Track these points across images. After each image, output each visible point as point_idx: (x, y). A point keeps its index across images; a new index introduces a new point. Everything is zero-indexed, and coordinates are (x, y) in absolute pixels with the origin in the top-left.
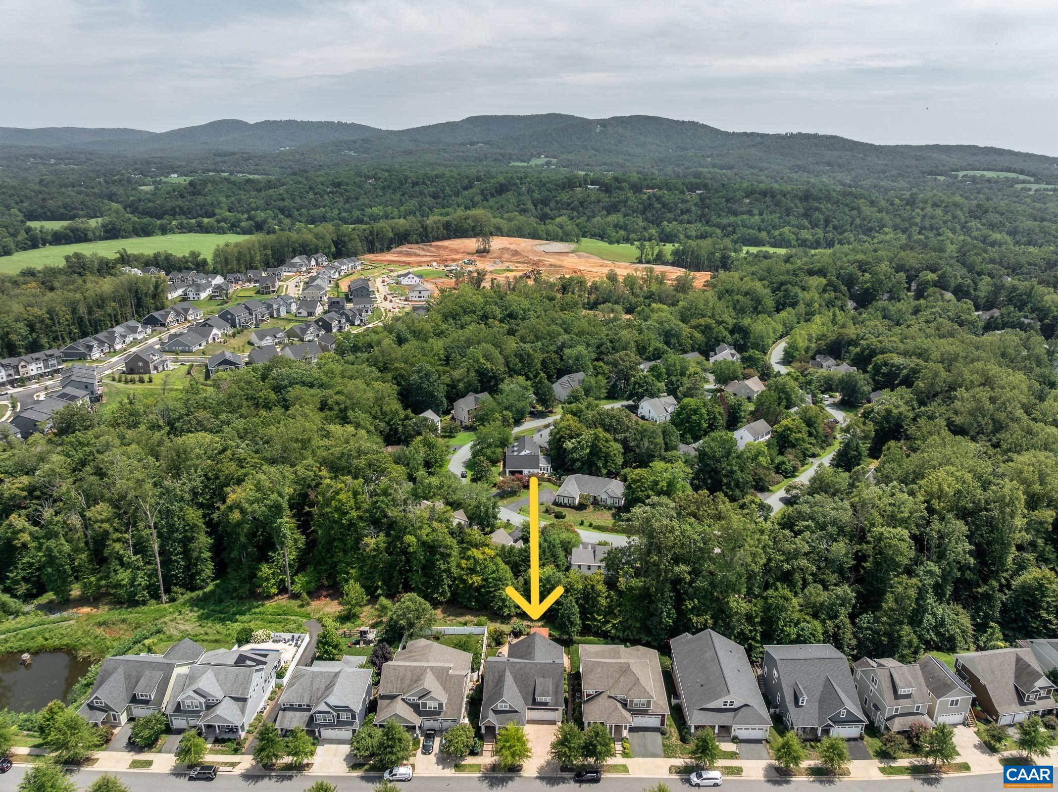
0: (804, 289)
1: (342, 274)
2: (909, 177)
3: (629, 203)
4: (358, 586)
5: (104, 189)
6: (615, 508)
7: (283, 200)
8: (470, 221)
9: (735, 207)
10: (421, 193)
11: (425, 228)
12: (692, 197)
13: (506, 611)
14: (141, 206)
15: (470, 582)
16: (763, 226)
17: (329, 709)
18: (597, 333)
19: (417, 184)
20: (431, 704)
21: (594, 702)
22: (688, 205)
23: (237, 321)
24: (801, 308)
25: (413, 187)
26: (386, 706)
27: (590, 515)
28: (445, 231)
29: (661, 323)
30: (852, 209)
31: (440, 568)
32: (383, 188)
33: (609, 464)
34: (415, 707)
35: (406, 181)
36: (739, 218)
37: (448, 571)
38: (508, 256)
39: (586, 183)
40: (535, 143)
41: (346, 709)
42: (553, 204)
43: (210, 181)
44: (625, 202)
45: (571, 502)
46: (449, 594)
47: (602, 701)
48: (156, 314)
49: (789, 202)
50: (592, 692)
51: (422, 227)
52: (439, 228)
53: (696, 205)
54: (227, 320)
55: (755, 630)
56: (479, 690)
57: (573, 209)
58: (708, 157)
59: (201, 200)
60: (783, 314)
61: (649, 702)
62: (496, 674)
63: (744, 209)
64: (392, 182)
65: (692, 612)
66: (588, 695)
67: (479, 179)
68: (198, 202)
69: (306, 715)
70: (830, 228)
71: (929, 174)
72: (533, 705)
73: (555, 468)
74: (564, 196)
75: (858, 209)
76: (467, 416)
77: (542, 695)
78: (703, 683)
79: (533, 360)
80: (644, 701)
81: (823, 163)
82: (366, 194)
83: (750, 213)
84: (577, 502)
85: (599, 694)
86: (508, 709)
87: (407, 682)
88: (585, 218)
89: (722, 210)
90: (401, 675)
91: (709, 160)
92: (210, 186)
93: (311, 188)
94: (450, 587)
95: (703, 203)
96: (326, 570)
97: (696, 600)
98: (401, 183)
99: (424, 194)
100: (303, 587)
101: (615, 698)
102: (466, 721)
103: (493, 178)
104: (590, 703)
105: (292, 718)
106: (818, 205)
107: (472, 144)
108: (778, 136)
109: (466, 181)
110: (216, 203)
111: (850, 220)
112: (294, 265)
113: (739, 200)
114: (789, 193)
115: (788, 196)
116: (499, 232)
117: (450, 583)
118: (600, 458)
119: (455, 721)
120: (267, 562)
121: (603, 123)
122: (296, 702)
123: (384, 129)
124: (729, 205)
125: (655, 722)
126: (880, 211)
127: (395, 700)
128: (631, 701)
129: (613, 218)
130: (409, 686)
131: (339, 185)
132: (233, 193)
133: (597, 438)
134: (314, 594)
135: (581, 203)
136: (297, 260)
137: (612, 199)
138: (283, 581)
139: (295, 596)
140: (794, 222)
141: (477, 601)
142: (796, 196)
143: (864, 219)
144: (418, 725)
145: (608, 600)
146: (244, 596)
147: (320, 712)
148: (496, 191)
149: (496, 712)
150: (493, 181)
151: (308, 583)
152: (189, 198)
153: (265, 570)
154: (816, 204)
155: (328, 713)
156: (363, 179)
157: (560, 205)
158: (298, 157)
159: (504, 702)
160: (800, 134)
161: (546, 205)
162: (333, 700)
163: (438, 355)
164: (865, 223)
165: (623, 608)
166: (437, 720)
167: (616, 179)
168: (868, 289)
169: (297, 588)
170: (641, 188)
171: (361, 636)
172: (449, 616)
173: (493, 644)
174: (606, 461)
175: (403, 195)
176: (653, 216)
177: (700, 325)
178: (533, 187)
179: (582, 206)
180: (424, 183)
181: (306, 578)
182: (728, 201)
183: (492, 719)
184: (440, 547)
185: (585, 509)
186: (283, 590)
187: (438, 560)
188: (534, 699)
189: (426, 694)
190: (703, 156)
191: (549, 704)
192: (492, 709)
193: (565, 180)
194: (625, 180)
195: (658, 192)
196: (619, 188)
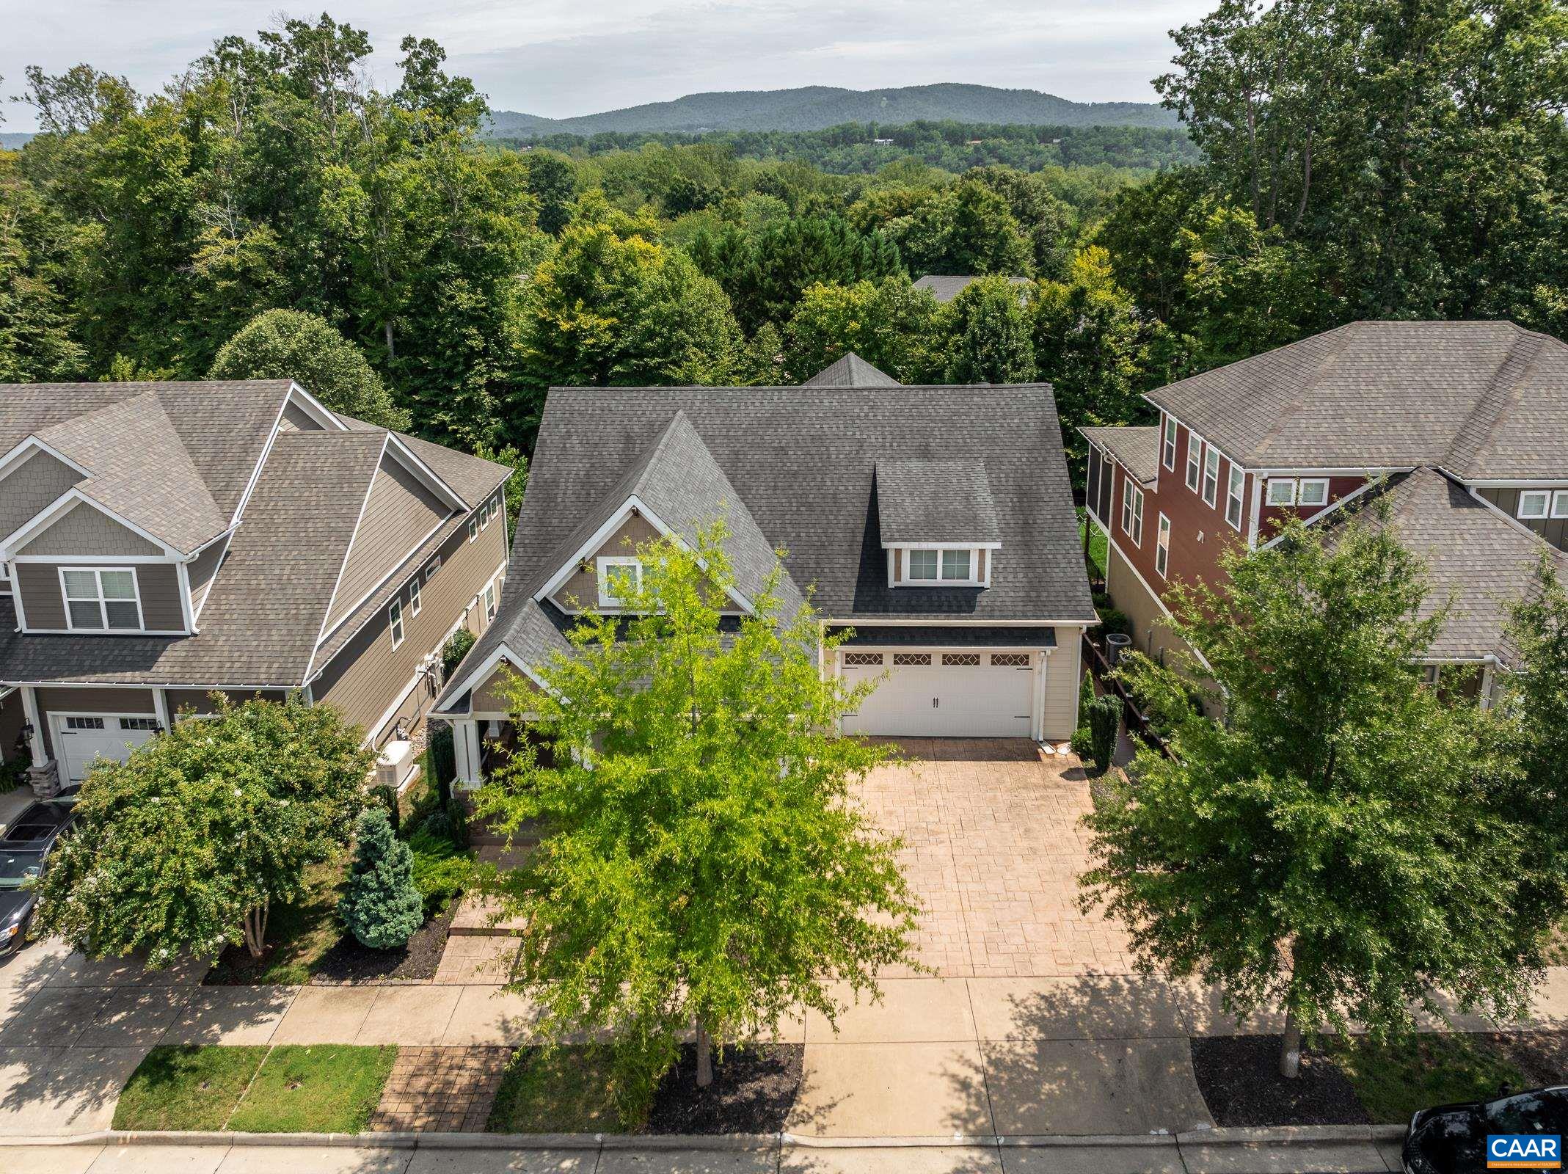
3: (944, 158)
12: (1048, 149)
22: (1041, 158)
39: (871, 135)
40: (787, 124)
44: (937, 158)
53: (1053, 157)
74: (837, 155)
95: (1066, 154)
107: (690, 128)
113: (1126, 147)
121: (891, 93)
135: (865, 164)
137: (915, 155)
167: (921, 125)
170: (963, 138)
178: (785, 145)
188: (873, 566)
191: (982, 600)
192: (545, 604)
193: (837, 131)
194: (935, 126)
195: (991, 142)
196: (925, 139)
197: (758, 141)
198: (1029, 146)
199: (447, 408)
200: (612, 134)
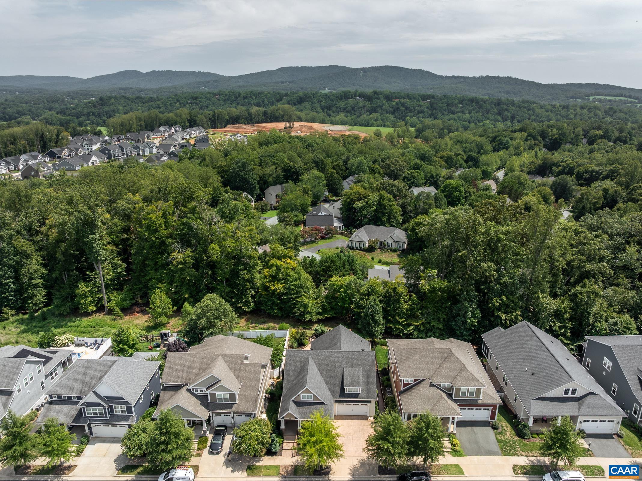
0: (511, 139)
1: (192, 136)
2: (559, 99)
3: (384, 107)
4: (164, 295)
5: (46, 105)
6: (399, 250)
7: (160, 108)
8: (280, 111)
9: (453, 109)
10: (249, 103)
11: (250, 115)
12: (425, 104)
13: (308, 317)
14: (68, 112)
15: (273, 288)
16: (471, 120)
17: (98, 401)
18: (372, 154)
19: (246, 98)
20: (222, 396)
21: (413, 391)
22: (422, 108)
23: (113, 155)
24: (512, 150)
25: (244, 99)
26: (169, 399)
27: (378, 255)
28: (263, 117)
29: (418, 149)
30: (529, 110)
31: (243, 278)
32: (225, 100)
33: (391, 220)
34: (203, 399)
35: (239, 96)
36: (456, 115)
37: (251, 281)
38: (306, 130)
39: (356, 95)
40: (322, 82)
41: (120, 400)
42: (334, 109)
43: (113, 97)
44: (381, 107)
45: (361, 246)
46: (252, 305)
47: (423, 390)
48: (55, 150)
49: (488, 105)
50: (410, 380)
51: (248, 114)
52: (259, 115)
53: (427, 108)
54: (105, 154)
55: (565, 327)
56: (279, 386)
57: (347, 112)
58: (431, 89)
59: (106, 108)
60: (501, 153)
61: (478, 390)
62: (298, 364)
63: (459, 110)
64: (230, 97)
65: (499, 309)
66: (405, 385)
67: (286, 95)
68: (104, 110)
69: (74, 409)
70: (515, 121)
71: (571, 98)
72: (340, 397)
73: (345, 225)
74: (342, 104)
75: (533, 110)
76: (275, 200)
77: (352, 384)
78: (533, 371)
79: (325, 165)
80: (473, 389)
81: (504, 92)
82: (213, 104)
83: (463, 112)
84: (367, 245)
85: (418, 383)
86: (312, 400)
87: (195, 371)
88: (355, 116)
89: (445, 110)
90: (188, 364)
91: (432, 90)
92: (113, 100)
93: (178, 100)
94: (253, 297)
95: (432, 107)
96: (140, 289)
97: (504, 297)
98: (236, 97)
99: (251, 104)
100: (117, 304)
101: (437, 386)
102: (264, 416)
103: (295, 93)
104: (408, 394)
105: (58, 412)
106: (507, 107)
107: (282, 82)
108: (474, 78)
109: (278, 96)
110: (116, 110)
111: (528, 116)
112: (160, 131)
113: (455, 104)
114: (487, 100)
115: (487, 103)
116: (300, 119)
117: (254, 293)
118: (384, 214)
119: (249, 415)
120: (85, 281)
121: (364, 70)
122: (64, 394)
123: (227, 75)
124: (449, 107)
125: (483, 415)
126: (547, 111)
127: (180, 391)
128: (458, 390)
129: (374, 115)
130: (197, 375)
131: (196, 98)
132: (128, 104)
133: (381, 197)
134: (126, 310)
135: (353, 108)
136: (162, 128)
137: (373, 105)
138: (100, 299)
139: (110, 312)
140: (492, 117)
141: (280, 309)
142: (492, 102)
143: (537, 116)
144: (205, 418)
145: (410, 303)
146: (65, 313)
147: (89, 404)
148: (298, 102)
149: (299, 404)
150: (295, 95)
151: (123, 300)
152: (99, 107)
153: (83, 288)
154: (505, 107)
155: (98, 405)
156: (212, 95)
157: (339, 109)
158: (172, 90)
159: (307, 391)
160: (488, 76)
161: (330, 110)
162: (104, 389)
163: (254, 161)
164: (538, 118)
165: (425, 311)
166: (227, 414)
167: (375, 93)
168: (556, 139)
169: (112, 305)
170: (392, 98)
171: (162, 338)
172: (252, 323)
173: (295, 345)
174: (389, 217)
175: (238, 104)
176: (400, 115)
177: (444, 156)
178: (321, 99)
179: (353, 110)
180: (251, 97)
181: (121, 296)
182: (448, 105)
183: (293, 411)
184: (244, 257)
185: (374, 251)
186: (101, 309)
187: (241, 270)
188: (342, 390)
189: (214, 382)
190: (428, 88)
191: (360, 395)
192: (293, 401)
193: (342, 94)
194: (381, 93)
195: (403, 100)
196: (377, 98)
197: (311, 97)
198: (418, 103)
199: (241, 302)
200: (252, 92)
